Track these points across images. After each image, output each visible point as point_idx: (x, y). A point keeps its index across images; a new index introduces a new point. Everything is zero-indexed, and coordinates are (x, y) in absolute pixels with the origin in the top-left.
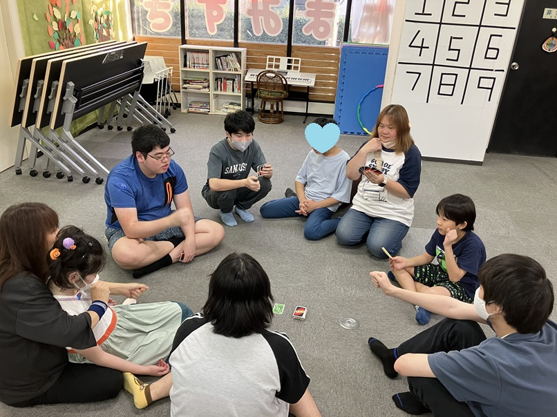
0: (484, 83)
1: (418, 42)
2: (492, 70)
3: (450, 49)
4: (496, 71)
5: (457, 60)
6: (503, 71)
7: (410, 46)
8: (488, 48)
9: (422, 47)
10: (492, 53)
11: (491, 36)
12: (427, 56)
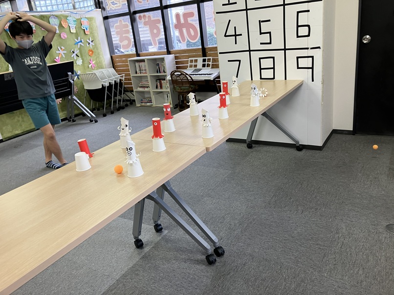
0: (304, 63)
1: (231, 31)
2: (307, 49)
3: (261, 33)
4: (311, 48)
5: (270, 43)
6: (319, 48)
7: (226, 36)
8: (298, 26)
9: (236, 35)
10: (303, 31)
11: (298, 13)
12: (242, 43)
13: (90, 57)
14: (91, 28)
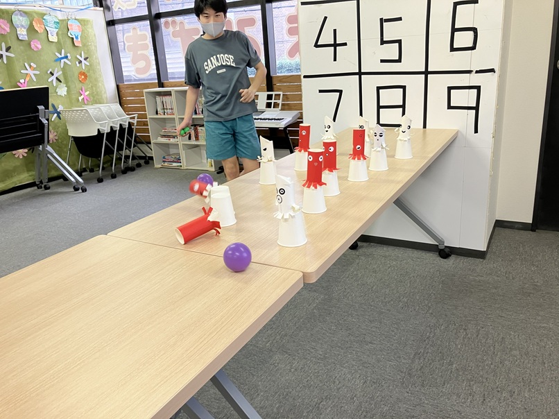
0: (459, 98)
2: (469, 72)
3: (383, 42)
4: (477, 72)
5: (399, 61)
6: (492, 70)
7: (317, 46)
8: (454, 30)
9: (335, 45)
10: (464, 39)
11: (455, 5)
12: (347, 60)
13: (81, 85)
14: (85, 37)
